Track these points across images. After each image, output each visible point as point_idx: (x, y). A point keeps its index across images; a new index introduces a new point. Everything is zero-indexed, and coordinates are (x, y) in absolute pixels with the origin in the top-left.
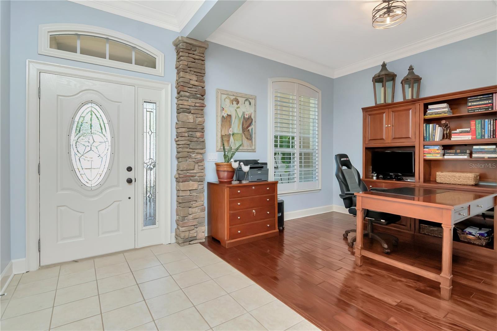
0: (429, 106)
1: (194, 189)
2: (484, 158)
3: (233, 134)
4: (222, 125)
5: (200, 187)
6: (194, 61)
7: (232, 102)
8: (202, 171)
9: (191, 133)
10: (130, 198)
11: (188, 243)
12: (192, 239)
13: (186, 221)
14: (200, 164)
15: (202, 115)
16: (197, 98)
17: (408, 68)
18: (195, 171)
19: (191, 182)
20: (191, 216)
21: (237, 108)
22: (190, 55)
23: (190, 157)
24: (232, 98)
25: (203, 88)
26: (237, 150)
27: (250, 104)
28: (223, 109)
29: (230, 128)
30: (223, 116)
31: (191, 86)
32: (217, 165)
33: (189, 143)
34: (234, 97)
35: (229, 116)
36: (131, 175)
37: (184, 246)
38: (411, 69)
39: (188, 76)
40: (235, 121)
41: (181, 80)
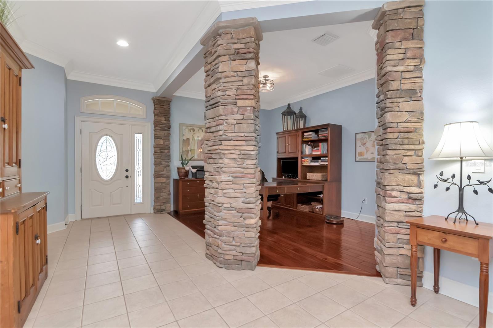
0: (305, 133)
1: (164, 182)
2: (324, 164)
3: (191, 150)
4: (183, 145)
5: (167, 181)
6: (164, 109)
7: (190, 130)
8: (169, 172)
9: (161, 150)
10: (127, 186)
11: (160, 212)
12: (163, 210)
13: (159, 200)
14: (167, 168)
15: (169, 140)
16: (166, 130)
17: (300, 108)
18: (164, 172)
19: (162, 178)
20: (162, 197)
21: (194, 134)
22: (161, 106)
23: (161, 164)
24: (190, 128)
25: (169, 124)
26: (190, 160)
27: (203, 131)
28: (184, 135)
29: (189, 146)
30: (184, 139)
31: (161, 124)
32: (178, 169)
33: (160, 156)
34: (191, 128)
35: (188, 139)
36: (127, 174)
37: (158, 214)
38: (301, 109)
39: (160, 118)
40: (192, 142)
41: (156, 120)
